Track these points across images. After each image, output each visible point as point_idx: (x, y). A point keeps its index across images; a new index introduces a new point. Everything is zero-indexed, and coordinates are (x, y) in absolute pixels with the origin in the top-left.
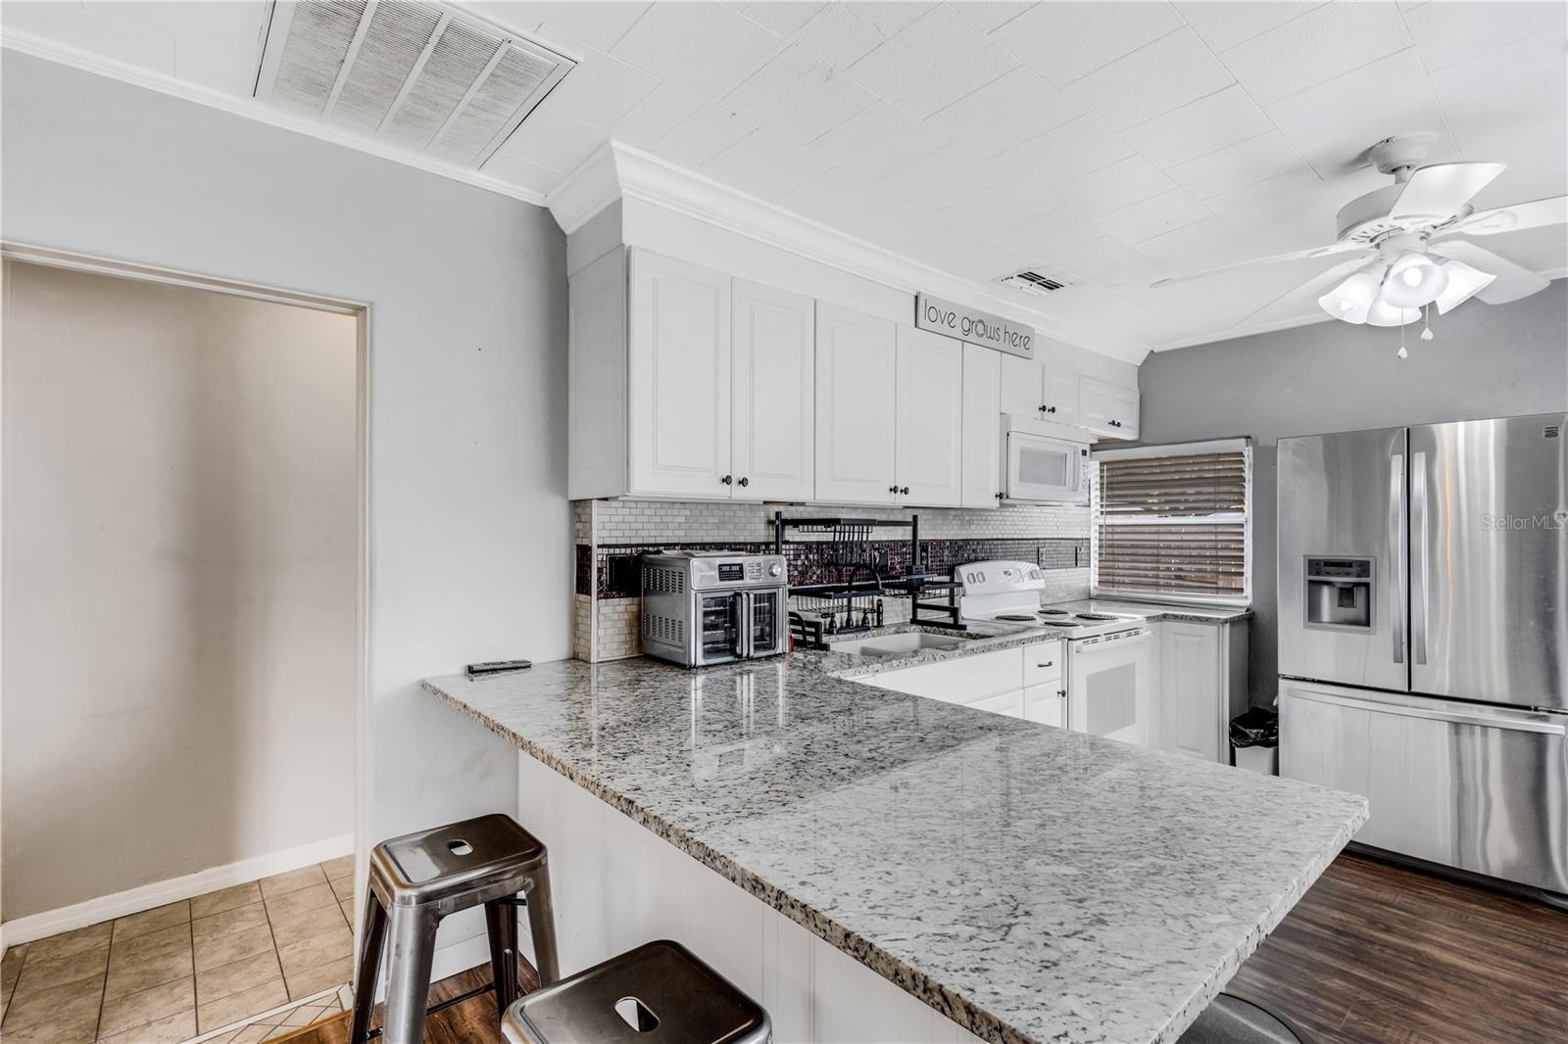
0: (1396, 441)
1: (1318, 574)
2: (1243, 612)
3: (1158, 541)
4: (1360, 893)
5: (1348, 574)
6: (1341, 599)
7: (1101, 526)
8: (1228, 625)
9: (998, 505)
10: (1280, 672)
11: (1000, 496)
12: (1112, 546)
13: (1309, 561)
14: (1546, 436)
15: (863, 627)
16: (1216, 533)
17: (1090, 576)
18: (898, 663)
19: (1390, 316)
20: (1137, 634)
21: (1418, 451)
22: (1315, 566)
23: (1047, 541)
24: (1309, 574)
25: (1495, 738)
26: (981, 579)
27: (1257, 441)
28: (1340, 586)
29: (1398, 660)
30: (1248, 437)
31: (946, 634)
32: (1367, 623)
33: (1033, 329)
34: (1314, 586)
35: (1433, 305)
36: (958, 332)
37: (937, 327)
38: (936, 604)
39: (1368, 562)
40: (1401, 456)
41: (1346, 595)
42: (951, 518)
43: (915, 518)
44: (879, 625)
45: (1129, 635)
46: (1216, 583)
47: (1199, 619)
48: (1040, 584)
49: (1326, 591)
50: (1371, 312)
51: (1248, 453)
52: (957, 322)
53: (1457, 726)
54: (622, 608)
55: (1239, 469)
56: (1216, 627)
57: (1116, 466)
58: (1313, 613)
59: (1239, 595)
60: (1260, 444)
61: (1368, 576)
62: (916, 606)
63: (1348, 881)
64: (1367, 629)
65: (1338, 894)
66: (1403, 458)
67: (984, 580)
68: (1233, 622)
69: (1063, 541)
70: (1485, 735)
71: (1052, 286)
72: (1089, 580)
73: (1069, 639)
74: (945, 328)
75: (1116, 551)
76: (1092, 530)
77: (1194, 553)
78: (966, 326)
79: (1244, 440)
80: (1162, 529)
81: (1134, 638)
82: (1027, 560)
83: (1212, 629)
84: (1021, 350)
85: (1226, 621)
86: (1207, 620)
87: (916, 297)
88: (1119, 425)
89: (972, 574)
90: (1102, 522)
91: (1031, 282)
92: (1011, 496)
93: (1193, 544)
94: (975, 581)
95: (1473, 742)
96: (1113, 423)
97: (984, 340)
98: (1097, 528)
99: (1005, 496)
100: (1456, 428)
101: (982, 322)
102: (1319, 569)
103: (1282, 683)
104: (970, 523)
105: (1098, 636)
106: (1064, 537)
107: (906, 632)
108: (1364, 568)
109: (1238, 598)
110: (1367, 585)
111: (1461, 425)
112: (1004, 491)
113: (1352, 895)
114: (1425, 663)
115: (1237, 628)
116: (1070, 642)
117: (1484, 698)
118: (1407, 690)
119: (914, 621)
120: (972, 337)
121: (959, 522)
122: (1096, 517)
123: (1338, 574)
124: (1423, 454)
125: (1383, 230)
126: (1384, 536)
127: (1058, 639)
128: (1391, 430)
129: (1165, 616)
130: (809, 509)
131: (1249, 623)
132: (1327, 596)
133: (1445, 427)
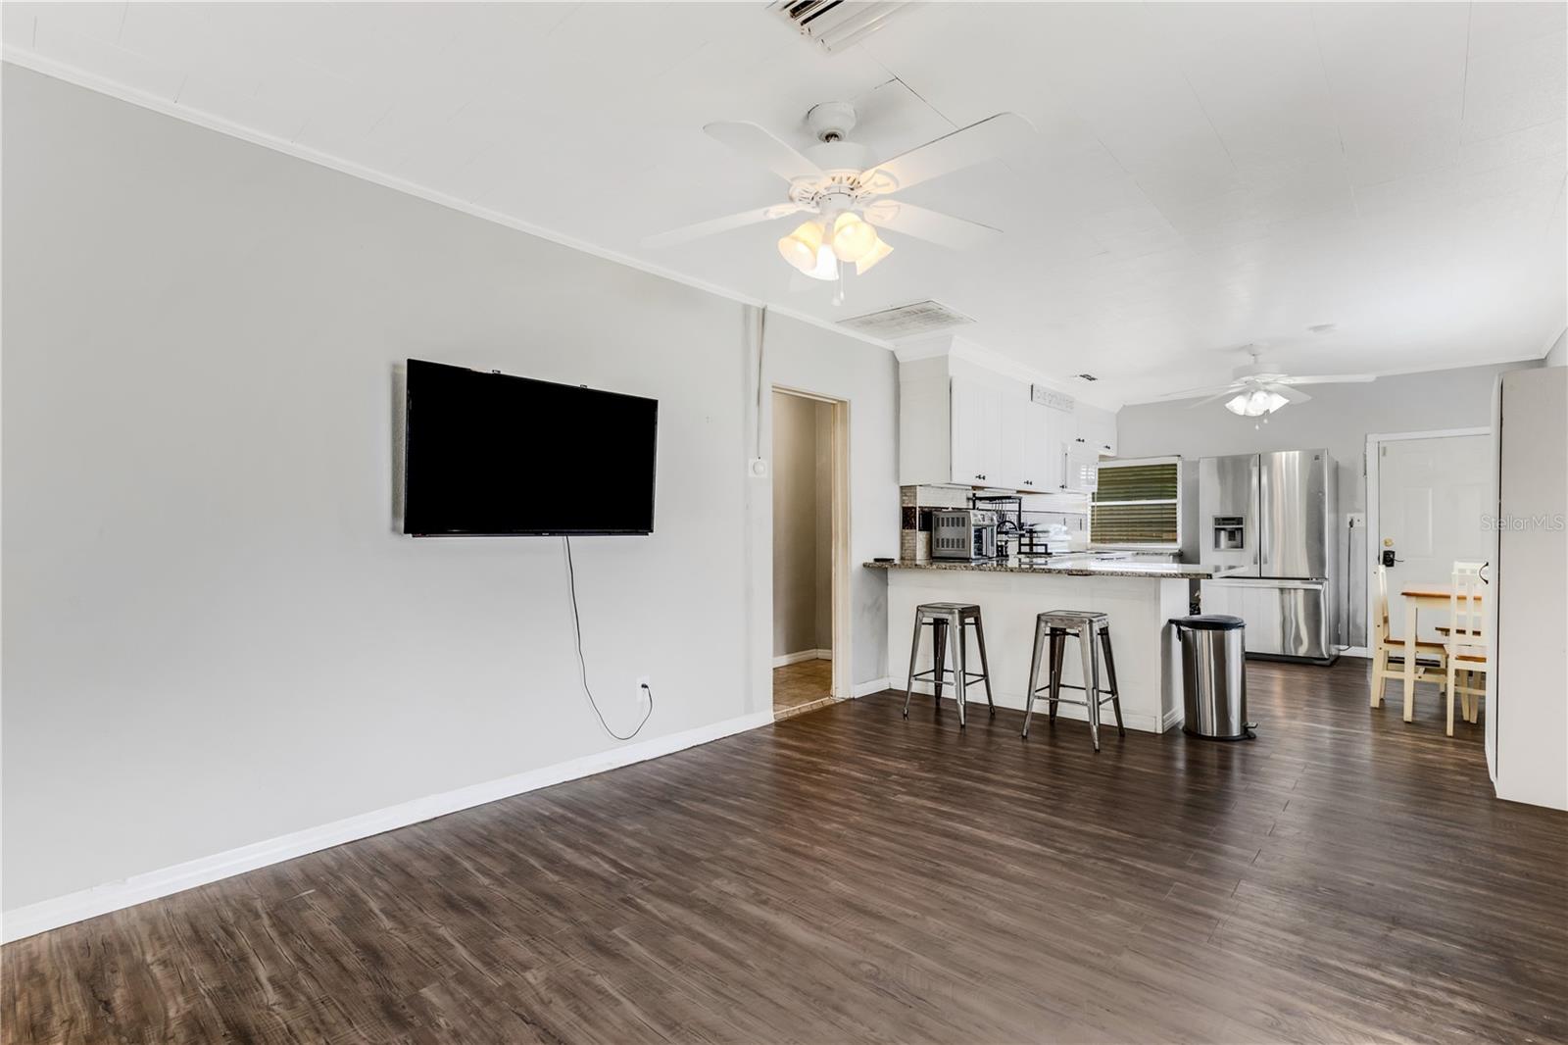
0: (1254, 460)
1: (1219, 525)
3: (1126, 514)
5: (1233, 524)
6: (1230, 536)
7: (1093, 507)
11: (1063, 487)
13: (1215, 517)
14: (1315, 459)
16: (1157, 509)
17: (1087, 536)
19: (1253, 413)
21: (1265, 465)
22: (1218, 521)
24: (1215, 525)
25: (1301, 593)
27: (1183, 459)
28: (1230, 530)
29: (1255, 563)
30: (1179, 456)
32: (1242, 547)
34: (1218, 530)
35: (1268, 410)
39: (1241, 518)
40: (1256, 468)
41: (1232, 535)
46: (1161, 537)
47: (1156, 554)
48: (1069, 537)
49: (1223, 533)
50: (1246, 411)
51: (1179, 465)
53: (1282, 590)
55: (1174, 473)
58: (1217, 544)
60: (1187, 459)
64: (1242, 550)
66: (1258, 468)
70: (1295, 593)
71: (1093, 379)
72: (1086, 539)
76: (1087, 509)
77: (1148, 520)
79: (1177, 457)
80: (1129, 508)
85: (1171, 554)
87: (1032, 387)
88: (1109, 447)
90: (1093, 504)
91: (1084, 378)
95: (1290, 598)
96: (1106, 447)
98: (1091, 508)
99: (1065, 487)
100: (1280, 454)
102: (1221, 522)
103: (1201, 580)
108: (1239, 521)
109: (1173, 545)
110: (1241, 529)
111: (1284, 454)
112: (1064, 485)
114: (1267, 564)
117: (1296, 576)
118: (1260, 577)
122: (1090, 502)
123: (1228, 524)
124: (1267, 466)
126: (1248, 506)
128: (1252, 455)
129: (1138, 553)
131: (1180, 558)
132: (1223, 535)
133: (1277, 454)
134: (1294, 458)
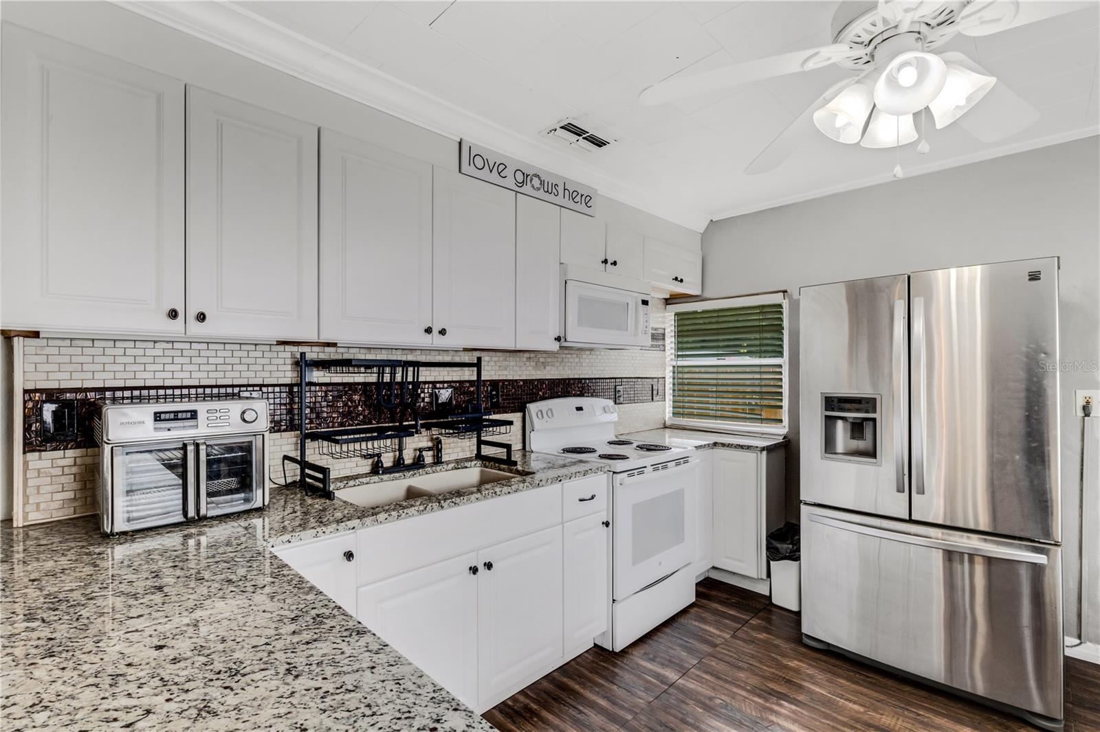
0: (901, 287)
1: (833, 410)
2: (780, 439)
3: (717, 379)
4: (865, 717)
5: (858, 410)
6: (853, 431)
7: (674, 367)
8: (765, 453)
9: (558, 348)
10: (801, 499)
11: (558, 339)
12: (683, 384)
13: (826, 397)
14: (1030, 280)
15: (418, 464)
16: (760, 373)
17: (665, 408)
18: (386, 515)
20: (686, 462)
21: (918, 296)
22: (830, 402)
23: (625, 380)
24: (826, 410)
26: (550, 416)
27: (792, 295)
28: (851, 420)
29: (900, 490)
30: (785, 292)
31: (500, 470)
32: (873, 454)
33: (596, 190)
34: (830, 422)
36: (510, 182)
37: (485, 174)
38: (494, 441)
39: (875, 399)
40: (903, 301)
41: (857, 429)
42: (525, 359)
43: (479, 359)
44: (438, 461)
45: (678, 464)
46: (761, 415)
47: (742, 447)
48: (614, 417)
49: (840, 424)
51: (786, 304)
52: (509, 172)
53: (950, 555)
54: (70, 461)
55: (778, 318)
56: (755, 454)
57: (686, 317)
58: (829, 445)
59: (779, 425)
60: (797, 296)
61: (875, 411)
62: (480, 443)
63: (855, 703)
64: (874, 460)
65: (845, 720)
66: (905, 302)
67: (553, 415)
68: (769, 449)
69: (639, 380)
71: (599, 143)
72: (664, 412)
73: (614, 473)
74: (494, 177)
75: (686, 388)
76: (667, 371)
77: (749, 389)
78: (520, 177)
79: (782, 294)
80: (720, 370)
81: (683, 467)
82: (603, 397)
83: (751, 456)
84: (582, 208)
85: (763, 449)
86: (749, 447)
87: (460, 143)
88: (681, 281)
89: (541, 411)
90: (674, 363)
91: (578, 137)
92: (568, 339)
93: (748, 382)
94: (543, 417)
96: (676, 279)
97: (541, 194)
98: (671, 368)
99: (563, 340)
100: (949, 273)
101: (538, 176)
102: (835, 405)
103: (803, 507)
104: (544, 365)
105: (645, 467)
106: (640, 376)
107: (466, 467)
108: (868, 404)
109: (777, 428)
110: (874, 420)
111: (953, 271)
112: (562, 335)
113: (857, 721)
114: (923, 493)
115: (773, 455)
116: (614, 475)
118: (908, 518)
119: (479, 456)
120: (527, 189)
121: (533, 364)
122: (671, 359)
123: (849, 410)
124: (922, 299)
125: (877, 30)
126: (889, 376)
127: (605, 473)
128: (895, 278)
129: (715, 444)
130: (340, 350)
131: (785, 449)
132: (841, 429)
133: (940, 274)
134: (972, 280)
